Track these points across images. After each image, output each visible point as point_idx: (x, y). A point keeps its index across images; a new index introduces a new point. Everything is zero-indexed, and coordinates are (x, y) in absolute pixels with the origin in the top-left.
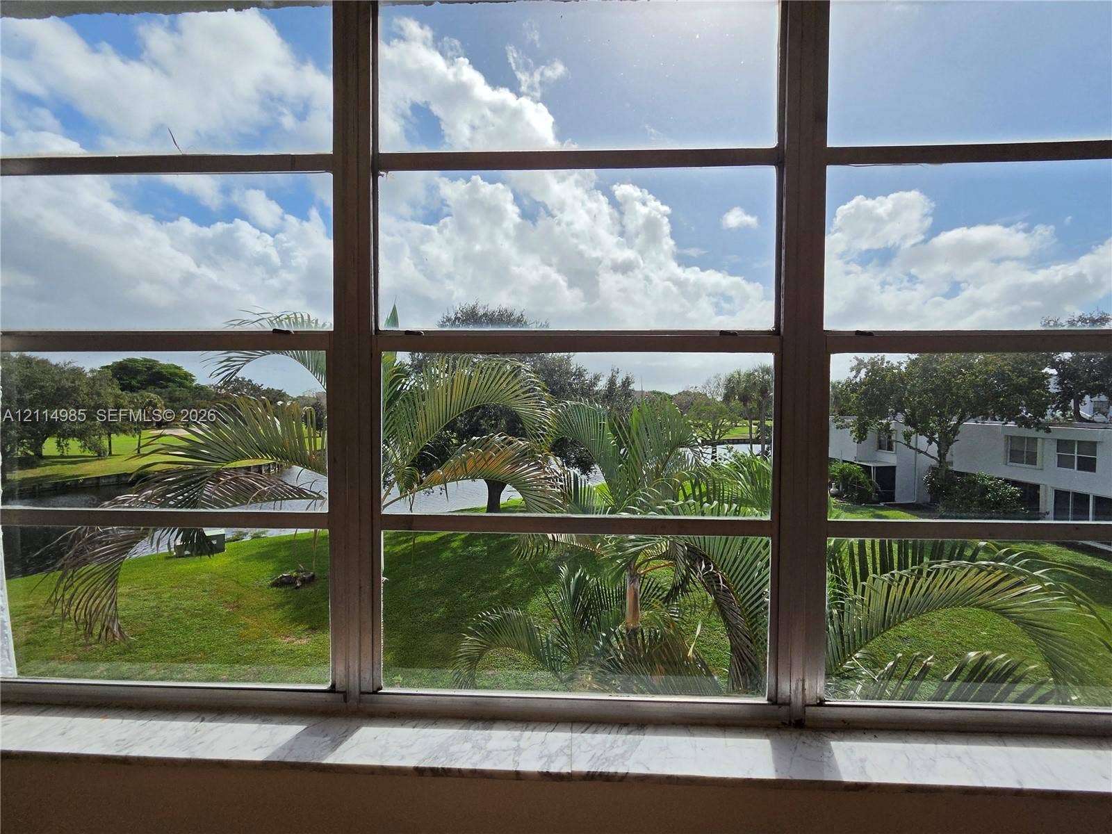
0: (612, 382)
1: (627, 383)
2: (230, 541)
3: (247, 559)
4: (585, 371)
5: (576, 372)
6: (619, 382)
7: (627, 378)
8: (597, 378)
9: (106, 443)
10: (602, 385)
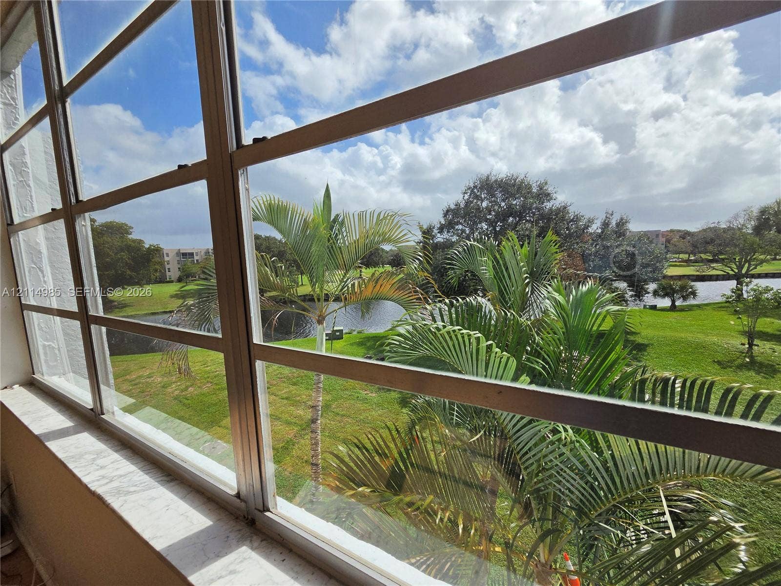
0: (606, 225)
1: (621, 223)
2: (346, 333)
3: (352, 344)
4: (582, 216)
5: (574, 218)
6: (613, 223)
7: (622, 219)
8: (591, 221)
9: (300, 280)
10: (595, 228)
